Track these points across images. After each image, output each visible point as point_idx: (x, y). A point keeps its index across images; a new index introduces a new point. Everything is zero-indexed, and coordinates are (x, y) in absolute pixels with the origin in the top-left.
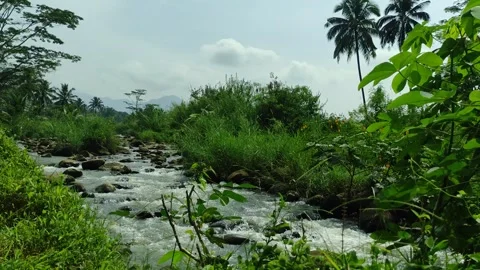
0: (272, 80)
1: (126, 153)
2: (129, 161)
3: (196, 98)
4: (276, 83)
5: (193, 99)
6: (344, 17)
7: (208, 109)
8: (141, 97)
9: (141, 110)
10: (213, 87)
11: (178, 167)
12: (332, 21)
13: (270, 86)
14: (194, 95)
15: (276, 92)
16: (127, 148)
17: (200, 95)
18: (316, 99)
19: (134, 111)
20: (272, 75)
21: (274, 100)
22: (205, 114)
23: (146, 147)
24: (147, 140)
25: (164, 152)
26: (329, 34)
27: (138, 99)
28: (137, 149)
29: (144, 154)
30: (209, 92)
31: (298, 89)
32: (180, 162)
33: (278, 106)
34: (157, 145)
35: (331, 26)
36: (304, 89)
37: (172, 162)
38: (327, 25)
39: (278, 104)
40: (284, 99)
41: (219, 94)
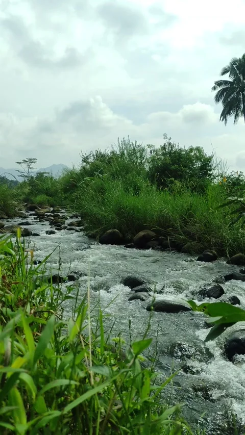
0: (166, 141)
1: (24, 217)
2: (27, 224)
3: (88, 163)
4: (170, 144)
5: (85, 164)
6: (231, 80)
7: (101, 172)
8: (32, 165)
9: (32, 177)
10: (103, 152)
11: (77, 228)
12: (219, 84)
13: (164, 148)
14: (85, 160)
15: (170, 153)
16: (23, 212)
17: (91, 160)
18: (210, 159)
19: (26, 179)
20: (165, 137)
21: (168, 161)
22: (99, 178)
23: (42, 211)
24: (41, 205)
25: (61, 215)
26: (217, 96)
27: (29, 167)
28: (33, 212)
29: (41, 218)
30: (100, 157)
31: (191, 150)
32: (79, 224)
33: (173, 167)
34: (52, 209)
35: (219, 89)
36: (198, 149)
37: (71, 224)
38: (214, 88)
39: (173, 165)
40: (179, 160)
41: (111, 158)
